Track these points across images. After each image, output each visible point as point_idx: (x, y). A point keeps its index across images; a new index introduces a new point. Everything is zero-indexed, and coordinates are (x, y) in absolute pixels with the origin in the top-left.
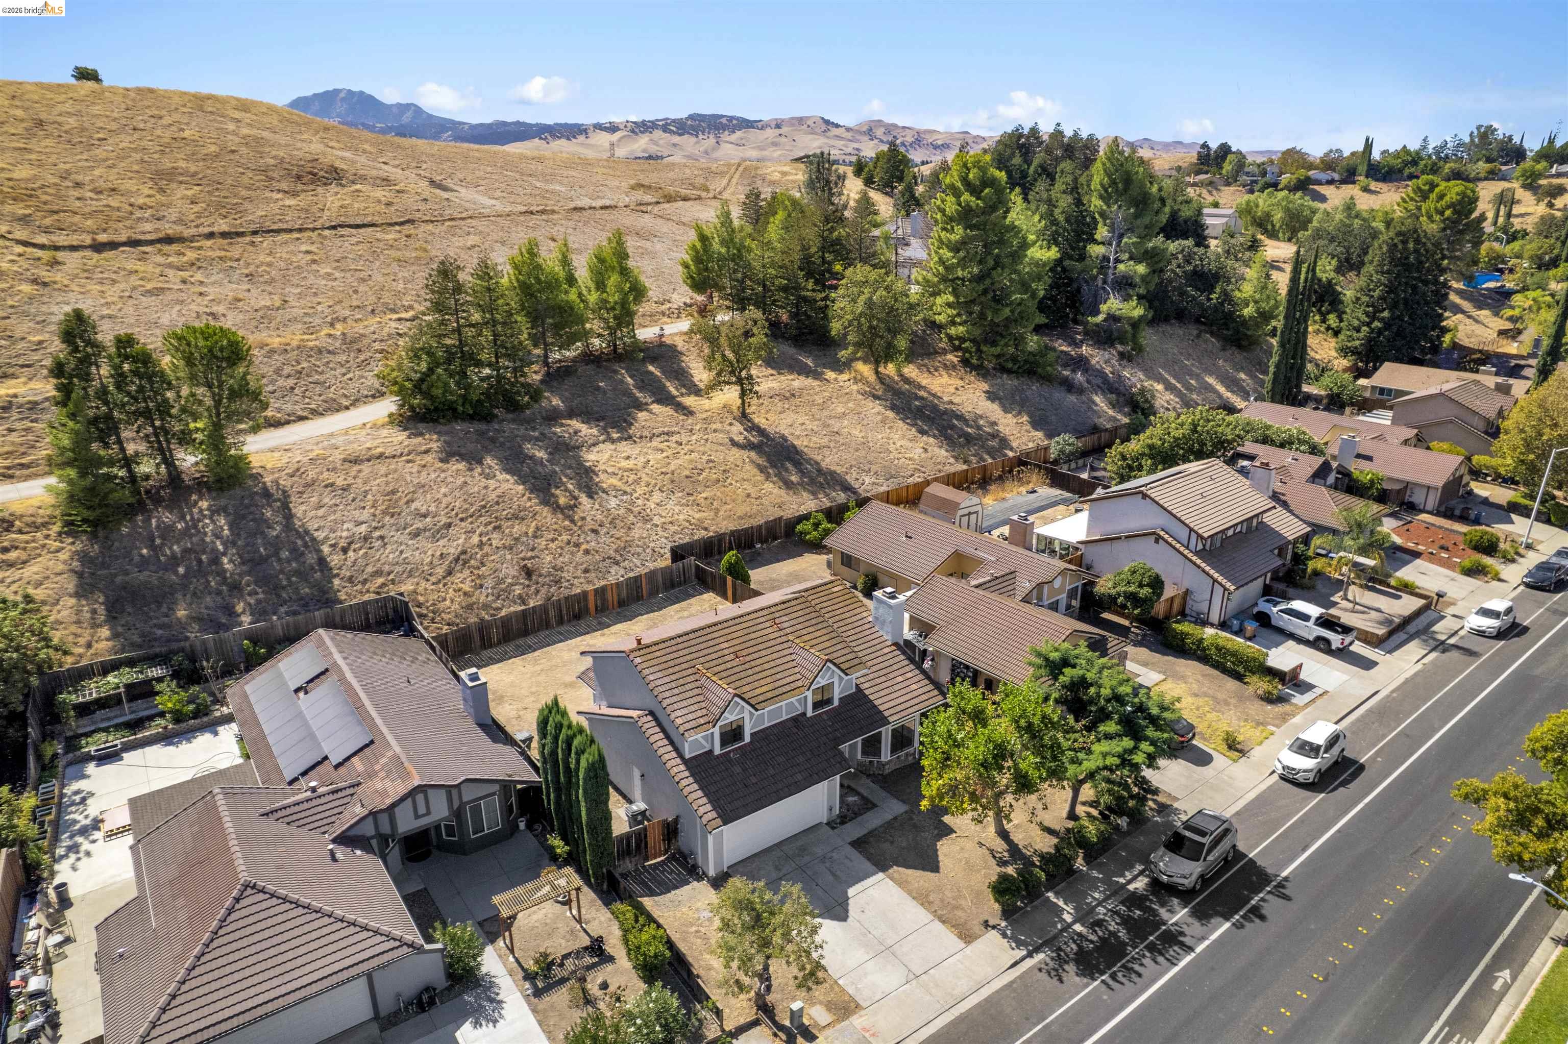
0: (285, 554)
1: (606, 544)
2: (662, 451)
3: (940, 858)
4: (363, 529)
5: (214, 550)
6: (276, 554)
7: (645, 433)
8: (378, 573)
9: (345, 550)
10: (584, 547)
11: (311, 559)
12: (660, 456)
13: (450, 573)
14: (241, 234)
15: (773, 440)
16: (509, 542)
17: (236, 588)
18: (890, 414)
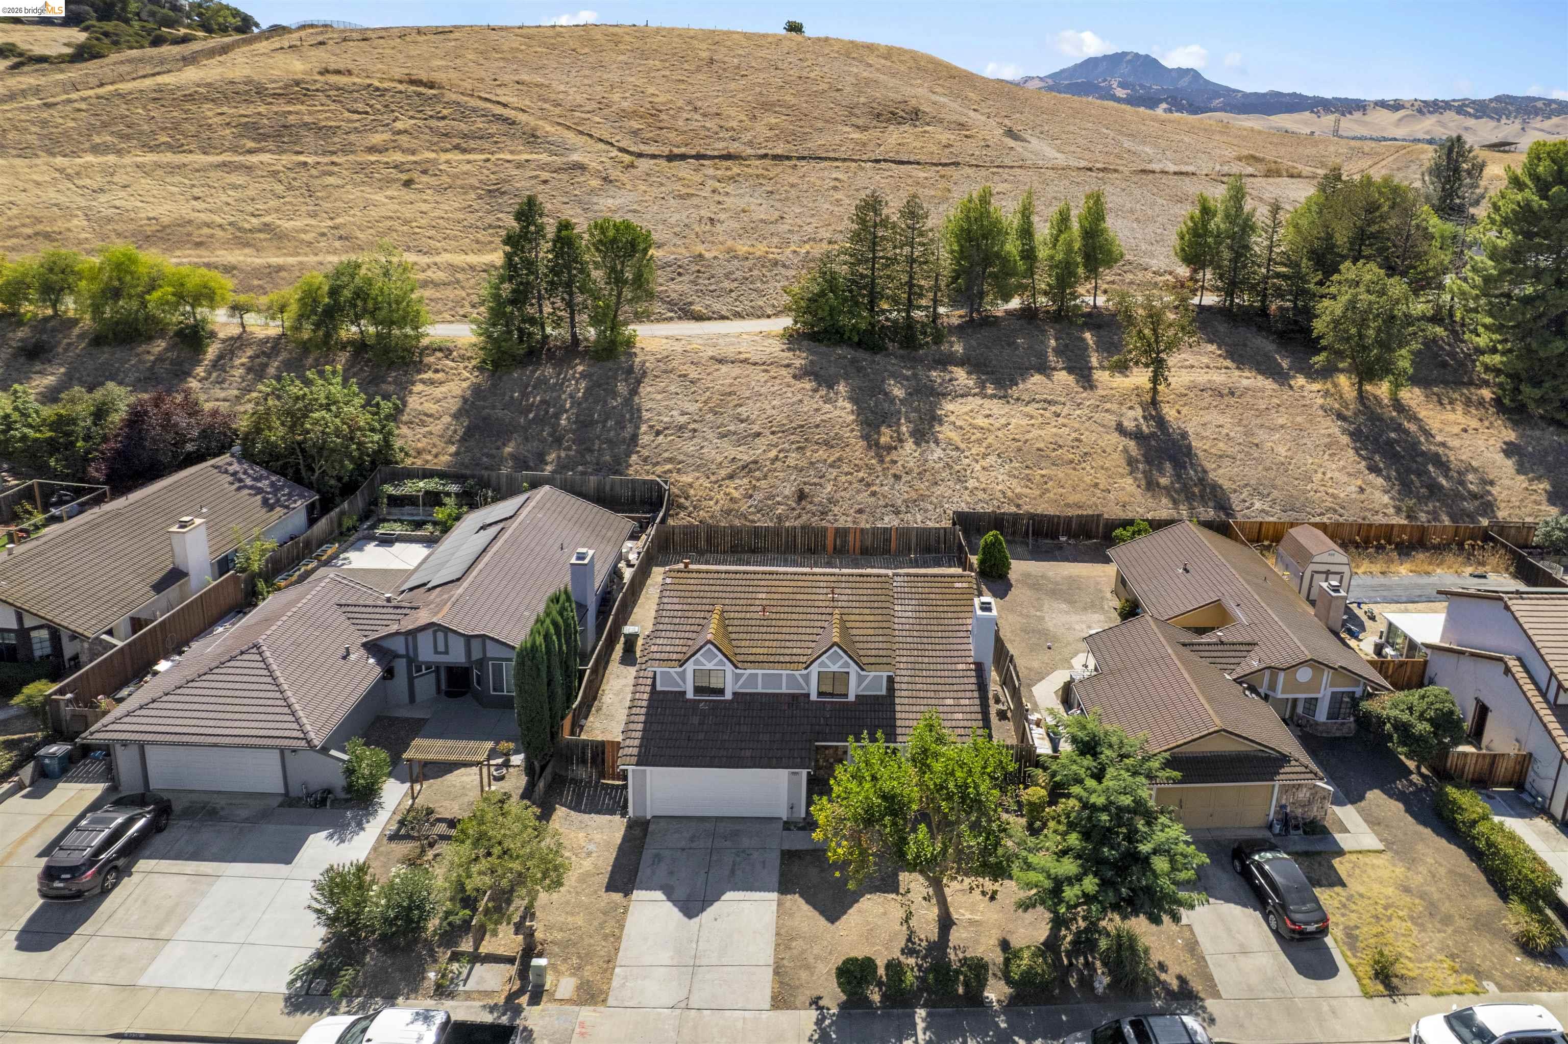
0: (610, 423)
1: (901, 492)
2: (1032, 417)
3: (851, 911)
4: (683, 419)
5: (563, 406)
6: (605, 421)
7: (1026, 397)
8: (670, 460)
9: (658, 433)
10: (873, 488)
11: (627, 433)
12: (1025, 422)
13: (731, 477)
14: (788, 158)
15: (1169, 435)
16: (803, 463)
17: (558, 441)
18: (1345, 439)
